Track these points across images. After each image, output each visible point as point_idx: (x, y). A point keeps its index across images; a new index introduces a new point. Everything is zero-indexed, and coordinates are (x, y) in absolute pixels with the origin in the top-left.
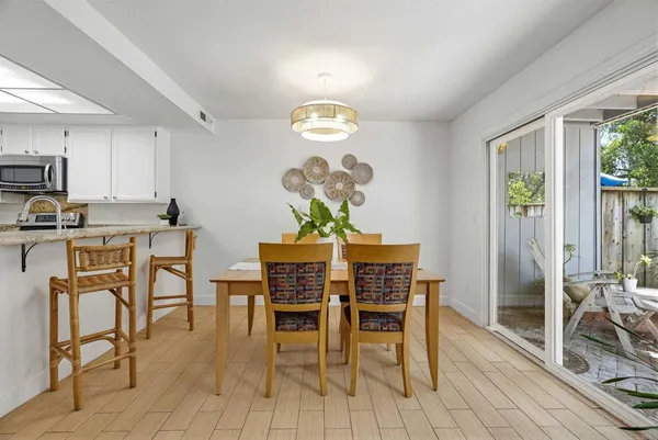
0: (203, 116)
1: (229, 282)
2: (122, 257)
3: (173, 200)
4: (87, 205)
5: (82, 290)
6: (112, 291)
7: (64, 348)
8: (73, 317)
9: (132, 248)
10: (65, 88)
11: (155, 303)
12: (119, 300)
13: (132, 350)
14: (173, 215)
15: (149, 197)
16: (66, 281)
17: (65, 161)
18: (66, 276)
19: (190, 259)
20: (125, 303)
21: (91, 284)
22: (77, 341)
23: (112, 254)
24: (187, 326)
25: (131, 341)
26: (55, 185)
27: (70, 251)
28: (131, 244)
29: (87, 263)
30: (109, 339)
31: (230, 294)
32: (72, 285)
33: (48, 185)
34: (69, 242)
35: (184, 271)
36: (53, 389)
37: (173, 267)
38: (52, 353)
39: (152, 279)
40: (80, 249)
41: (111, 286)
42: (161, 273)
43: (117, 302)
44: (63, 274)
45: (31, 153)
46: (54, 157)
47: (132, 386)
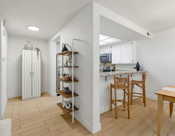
0: (148, 34)
1: (163, 96)
2: (126, 81)
3: (138, 63)
4: (115, 65)
5: (117, 88)
6: (123, 90)
7: (113, 101)
8: (115, 95)
9: (128, 78)
10: (112, 37)
11: (133, 94)
12: (125, 92)
13: (129, 108)
14: (138, 68)
15: (131, 62)
16: (114, 85)
17: (111, 54)
18: (114, 84)
19: (144, 82)
20: (127, 94)
21: (119, 87)
22: (116, 101)
23: (124, 80)
24: (143, 104)
25: (128, 105)
26: (109, 60)
27: (115, 78)
28: (128, 77)
29: (118, 82)
30: (122, 102)
31: (163, 100)
32: (115, 87)
33: (108, 60)
34: (114, 76)
35: (142, 86)
36: (111, 110)
37: (139, 84)
38: (111, 102)
39: (133, 87)
40: (117, 78)
41: (124, 88)
42: (135, 86)
43: (124, 92)
44: (113, 83)
45: (105, 53)
46: (109, 54)
47: (129, 118)
